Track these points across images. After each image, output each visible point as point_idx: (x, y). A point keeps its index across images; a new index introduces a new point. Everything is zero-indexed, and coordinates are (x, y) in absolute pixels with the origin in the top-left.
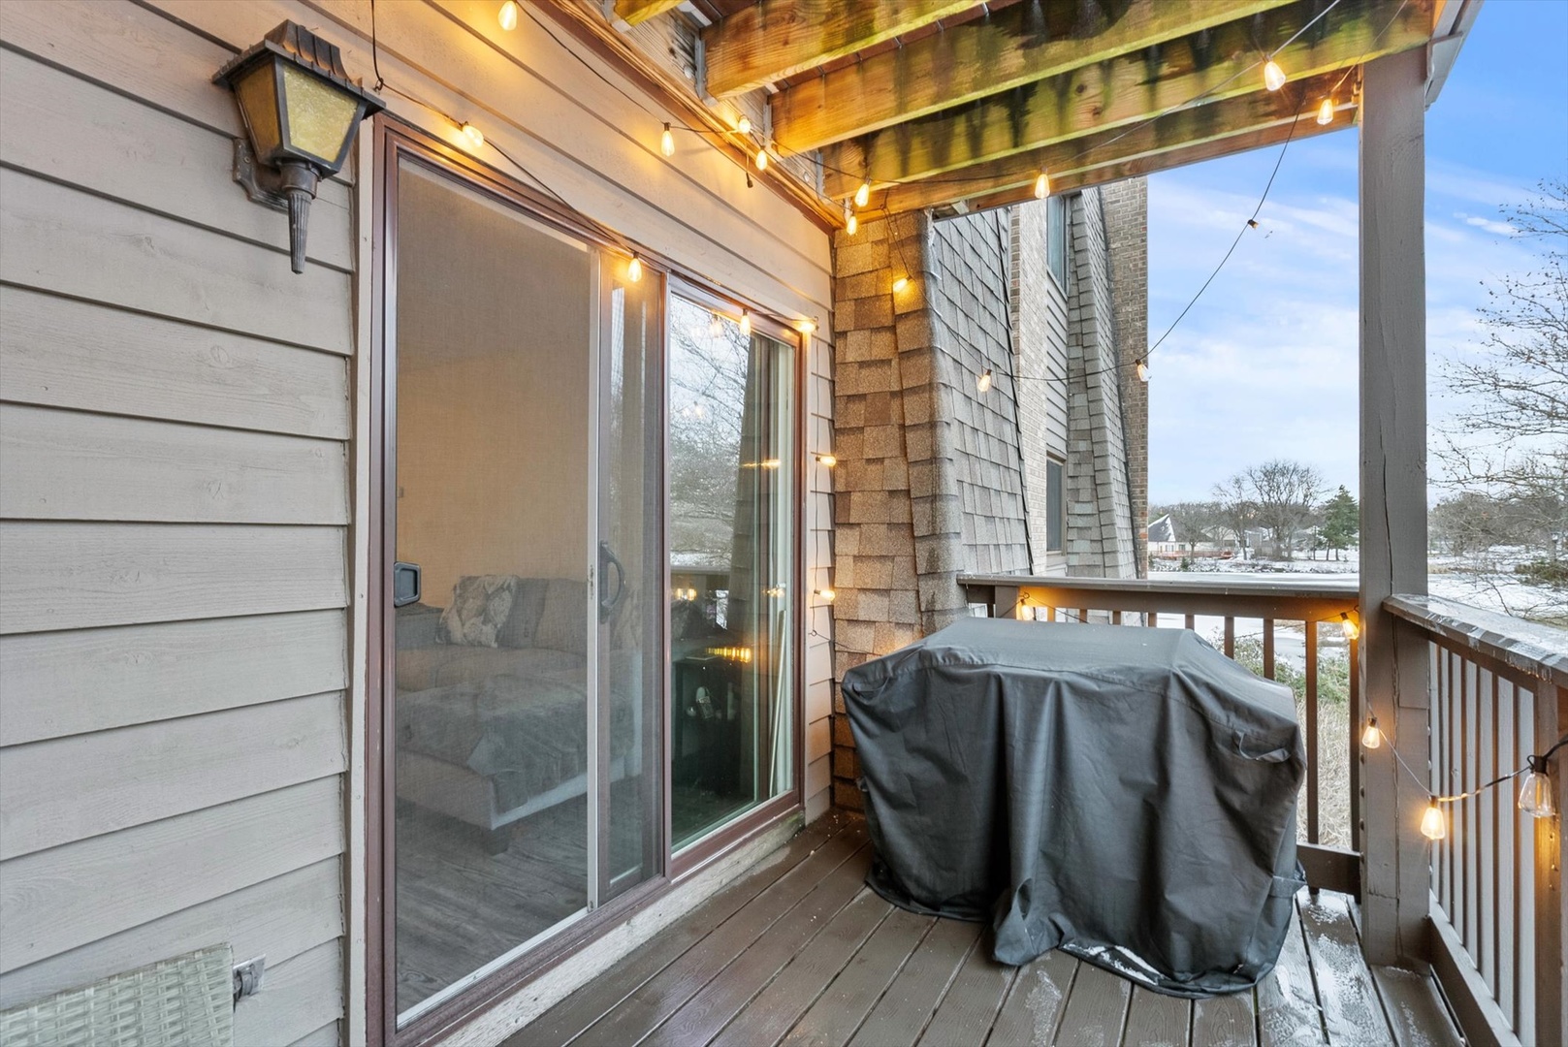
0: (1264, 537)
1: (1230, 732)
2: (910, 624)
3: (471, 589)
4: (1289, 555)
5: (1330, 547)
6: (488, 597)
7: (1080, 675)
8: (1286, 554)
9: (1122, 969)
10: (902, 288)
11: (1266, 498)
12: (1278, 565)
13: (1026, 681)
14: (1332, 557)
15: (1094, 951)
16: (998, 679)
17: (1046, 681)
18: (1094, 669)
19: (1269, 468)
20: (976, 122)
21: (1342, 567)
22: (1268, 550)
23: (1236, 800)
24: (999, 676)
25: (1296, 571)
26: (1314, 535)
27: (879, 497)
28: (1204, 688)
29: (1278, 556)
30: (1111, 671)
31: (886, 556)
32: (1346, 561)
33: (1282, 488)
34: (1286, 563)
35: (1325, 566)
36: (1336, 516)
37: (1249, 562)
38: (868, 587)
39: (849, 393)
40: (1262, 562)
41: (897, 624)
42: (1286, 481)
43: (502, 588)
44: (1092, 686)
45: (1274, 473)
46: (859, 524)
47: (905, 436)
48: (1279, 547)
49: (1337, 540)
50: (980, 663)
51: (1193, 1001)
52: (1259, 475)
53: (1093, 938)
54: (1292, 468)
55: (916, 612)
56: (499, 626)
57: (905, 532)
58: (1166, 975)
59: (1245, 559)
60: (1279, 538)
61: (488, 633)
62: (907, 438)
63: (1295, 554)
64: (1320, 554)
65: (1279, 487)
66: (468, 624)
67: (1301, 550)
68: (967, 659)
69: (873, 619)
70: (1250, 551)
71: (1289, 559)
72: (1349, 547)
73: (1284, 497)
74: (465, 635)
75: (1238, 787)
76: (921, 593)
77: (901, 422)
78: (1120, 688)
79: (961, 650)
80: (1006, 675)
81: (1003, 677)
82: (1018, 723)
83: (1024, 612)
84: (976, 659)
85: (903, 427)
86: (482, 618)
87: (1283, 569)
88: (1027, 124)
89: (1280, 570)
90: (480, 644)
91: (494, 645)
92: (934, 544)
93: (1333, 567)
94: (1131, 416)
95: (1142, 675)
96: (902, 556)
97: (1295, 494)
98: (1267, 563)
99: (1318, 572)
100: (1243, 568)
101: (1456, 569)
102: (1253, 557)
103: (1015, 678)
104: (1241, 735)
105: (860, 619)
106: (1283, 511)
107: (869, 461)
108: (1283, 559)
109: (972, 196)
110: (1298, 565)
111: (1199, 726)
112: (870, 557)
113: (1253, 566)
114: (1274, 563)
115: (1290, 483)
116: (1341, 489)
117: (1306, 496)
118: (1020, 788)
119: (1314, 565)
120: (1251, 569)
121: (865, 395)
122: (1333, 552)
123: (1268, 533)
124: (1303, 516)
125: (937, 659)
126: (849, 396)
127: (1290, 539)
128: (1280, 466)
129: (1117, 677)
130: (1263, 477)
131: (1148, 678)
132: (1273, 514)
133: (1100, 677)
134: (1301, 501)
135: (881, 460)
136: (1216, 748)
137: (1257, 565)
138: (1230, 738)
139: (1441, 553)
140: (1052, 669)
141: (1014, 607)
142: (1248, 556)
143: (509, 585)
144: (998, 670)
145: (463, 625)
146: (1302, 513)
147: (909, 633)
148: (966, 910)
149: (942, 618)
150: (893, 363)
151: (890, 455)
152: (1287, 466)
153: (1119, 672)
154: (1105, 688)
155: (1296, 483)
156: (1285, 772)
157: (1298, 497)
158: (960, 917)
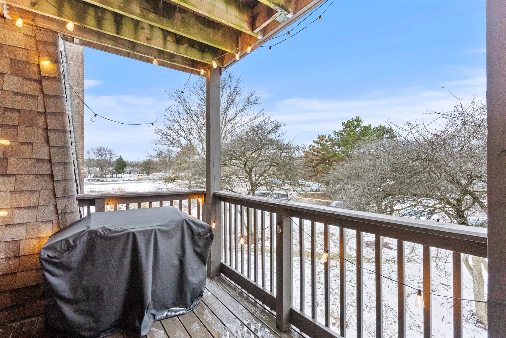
0: (96, 171)
1: (198, 232)
2: (50, 221)
4: (105, 176)
5: (117, 174)
7: (161, 226)
8: (104, 176)
9: (175, 314)
10: (46, 64)
11: (98, 158)
12: (102, 179)
13: (144, 232)
14: (118, 177)
15: (165, 315)
16: (134, 234)
17: (152, 230)
18: (163, 224)
19: (99, 148)
20: (100, 15)
21: (120, 179)
22: (98, 175)
23: (198, 250)
24: (134, 233)
25: (107, 181)
26: (112, 170)
27: (29, 162)
28: (191, 222)
29: (101, 177)
30: (168, 223)
31: (35, 190)
32: (122, 177)
33: (103, 155)
34: (104, 179)
35: (116, 179)
36: (119, 164)
37: (92, 179)
38: (22, 206)
39: (6, 106)
40: (97, 179)
41: (42, 222)
42: (104, 153)
44: (165, 228)
45: (100, 150)
46: (15, 175)
47: (48, 134)
48: (102, 174)
49: (119, 172)
50: (122, 230)
51: (193, 311)
52: (96, 151)
53: (163, 311)
54: (106, 149)
55: (55, 214)
57: (48, 179)
58: (186, 307)
59: (91, 178)
60: (102, 171)
62: (49, 135)
63: (107, 176)
64: (114, 175)
65: (102, 155)
67: (108, 174)
68: (115, 229)
69: (25, 221)
70: (93, 175)
71: (105, 177)
72: (122, 173)
73: (103, 158)
75: (199, 246)
76: (58, 206)
77: (45, 127)
78: (173, 227)
79: (109, 227)
80: (136, 232)
81: (135, 232)
82: (143, 248)
83: (109, 207)
84: (119, 229)
85: (46, 129)
87: (104, 181)
88: (122, 28)
89: (103, 181)
92: (66, 183)
93: (118, 179)
94: (77, 128)
95: (177, 222)
96: (45, 189)
97: (107, 157)
98: (98, 179)
99: (114, 181)
100: (91, 181)
101: (148, 179)
102: (93, 177)
103: (140, 232)
104: (201, 232)
105: (15, 223)
106: (103, 162)
107: (22, 143)
108: (104, 177)
109: (82, 38)
110: (108, 179)
111: (190, 233)
112: (22, 191)
113: (94, 180)
114: (100, 179)
115: (105, 154)
116: (120, 156)
117: (110, 158)
118: (145, 270)
119: (113, 179)
120: (93, 181)
121: (20, 110)
122: (118, 175)
123: (98, 169)
124: (110, 164)
125: (100, 233)
126: (5, 108)
127: (106, 171)
128: (102, 148)
129: (171, 224)
130: (97, 151)
131: (179, 222)
132: (100, 163)
133: (166, 225)
134: (109, 159)
135: (32, 144)
136: (195, 237)
137: (95, 180)
138: (198, 234)
139: (144, 175)
140: (151, 226)
141: (104, 206)
142: (92, 176)
144: (132, 230)
146: (109, 164)
147: (50, 225)
148: (112, 329)
149: (70, 215)
150: (39, 98)
151: (38, 142)
152: (104, 148)
153: (170, 222)
154: (169, 228)
155: (108, 154)
156: (210, 239)
157: (108, 158)
158: (110, 334)
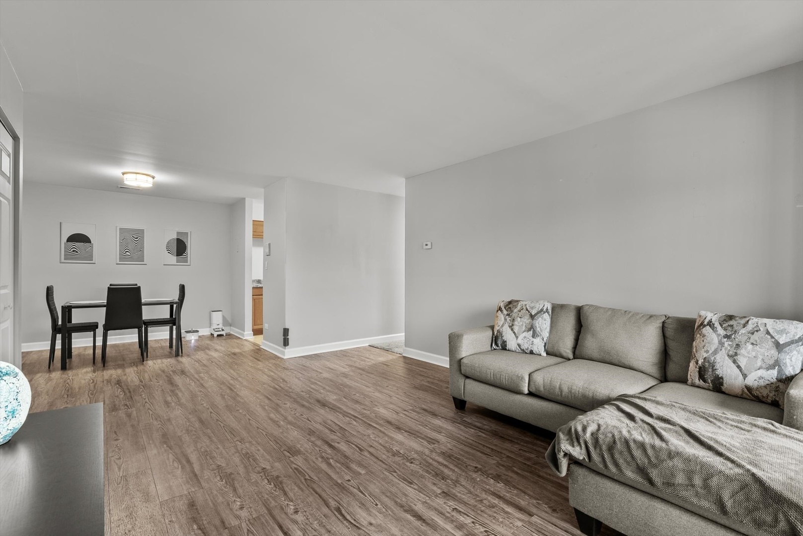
3: (516, 310)
6: (532, 317)
43: (542, 310)
56: (545, 340)
61: (538, 346)
66: (521, 337)
74: (519, 345)
86: (531, 332)
90: (532, 352)
91: (544, 354)
143: (547, 309)
145: (517, 337)
